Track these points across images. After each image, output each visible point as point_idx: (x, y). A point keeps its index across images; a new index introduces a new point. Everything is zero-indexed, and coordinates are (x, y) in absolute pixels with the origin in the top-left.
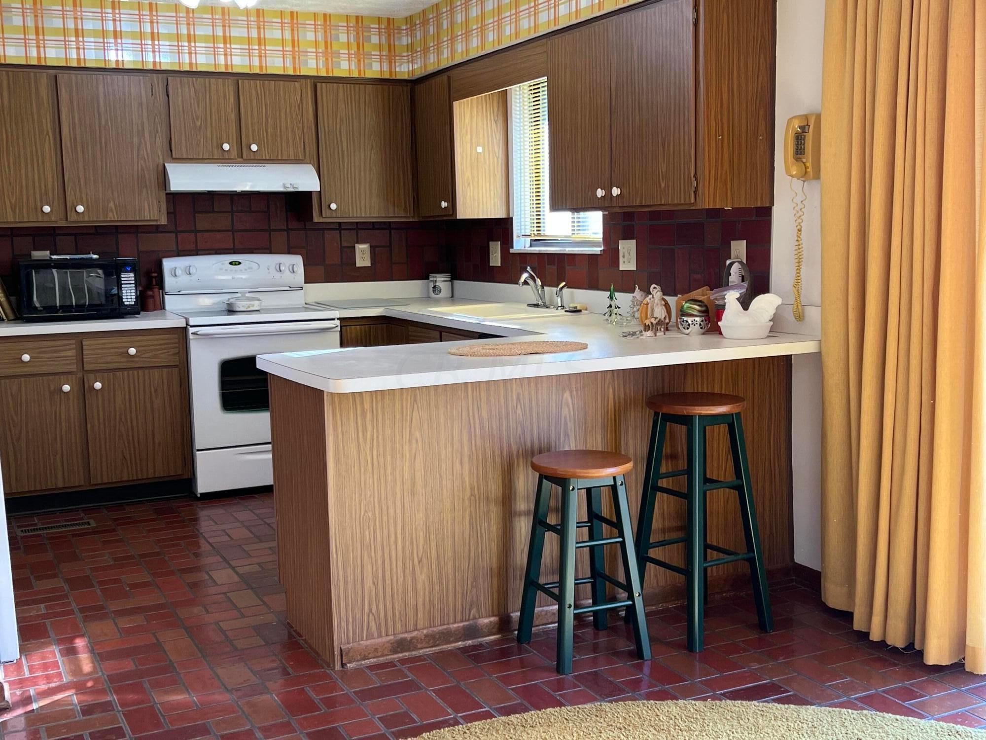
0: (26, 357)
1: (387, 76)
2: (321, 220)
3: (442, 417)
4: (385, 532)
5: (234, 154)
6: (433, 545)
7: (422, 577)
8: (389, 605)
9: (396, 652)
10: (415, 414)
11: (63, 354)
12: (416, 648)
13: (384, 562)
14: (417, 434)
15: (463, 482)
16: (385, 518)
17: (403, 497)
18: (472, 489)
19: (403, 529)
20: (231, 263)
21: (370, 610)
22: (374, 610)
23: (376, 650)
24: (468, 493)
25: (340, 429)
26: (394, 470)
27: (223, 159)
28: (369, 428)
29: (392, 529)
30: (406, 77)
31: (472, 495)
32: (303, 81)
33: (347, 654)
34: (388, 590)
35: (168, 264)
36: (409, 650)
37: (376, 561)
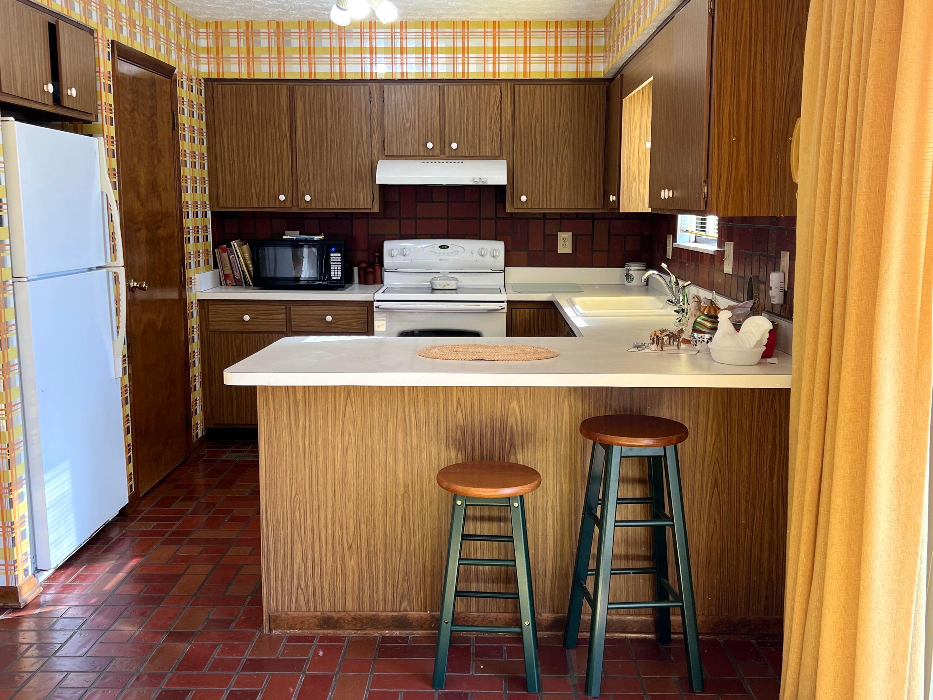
0: (247, 318)
1: (583, 76)
2: (513, 211)
3: (376, 413)
4: (316, 516)
5: (437, 151)
6: (364, 534)
7: (351, 563)
8: (318, 584)
9: (322, 628)
10: (349, 408)
11: (276, 316)
12: (342, 628)
13: (313, 542)
14: (351, 427)
15: (397, 478)
16: (315, 503)
17: (334, 485)
18: (406, 486)
19: (334, 513)
20: (440, 247)
21: (299, 585)
22: (303, 585)
23: (303, 622)
24: (401, 490)
25: (272, 416)
26: (325, 459)
27: (429, 156)
28: (302, 417)
29: (322, 513)
30: (601, 76)
31: (405, 492)
32: (503, 84)
33: (275, 621)
34: (317, 569)
35: (388, 245)
36: (335, 628)
37: (306, 542)
